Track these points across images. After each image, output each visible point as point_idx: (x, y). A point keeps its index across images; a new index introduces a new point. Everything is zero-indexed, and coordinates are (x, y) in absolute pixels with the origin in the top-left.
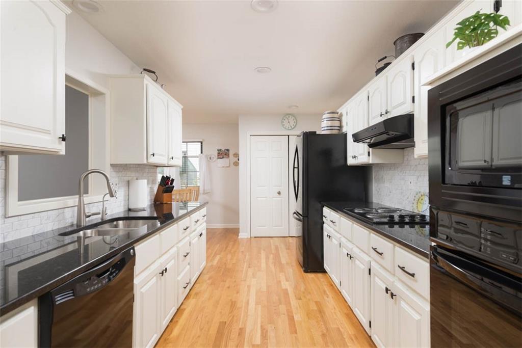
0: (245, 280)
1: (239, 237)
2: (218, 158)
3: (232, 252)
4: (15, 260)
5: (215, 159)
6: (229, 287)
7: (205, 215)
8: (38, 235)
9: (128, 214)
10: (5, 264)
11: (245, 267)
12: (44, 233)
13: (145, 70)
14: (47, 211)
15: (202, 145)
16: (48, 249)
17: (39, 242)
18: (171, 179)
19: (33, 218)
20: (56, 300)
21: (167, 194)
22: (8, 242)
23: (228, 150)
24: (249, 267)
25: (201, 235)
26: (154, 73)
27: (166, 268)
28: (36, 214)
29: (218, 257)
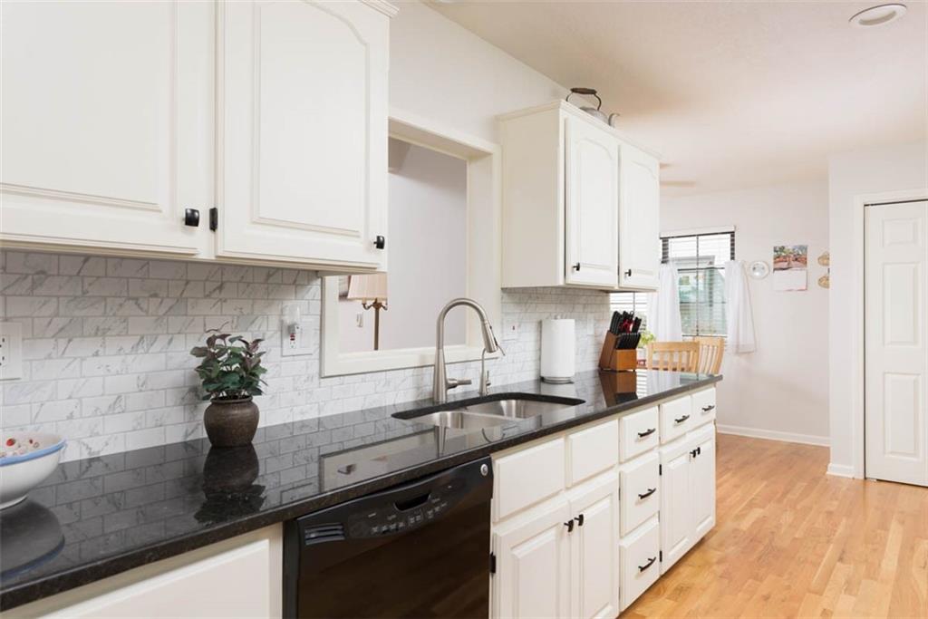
0: (819, 593)
1: (828, 473)
2: (775, 269)
3: (799, 507)
4: (335, 448)
5: (767, 272)
6: (766, 598)
7: (710, 408)
8: (370, 411)
9: (539, 388)
10: (321, 453)
11: (828, 554)
12: (380, 408)
13: (574, 90)
14: (386, 371)
15: (733, 240)
16: (387, 438)
17: (372, 424)
18: (634, 319)
19: (364, 381)
20: (307, 537)
21: (624, 351)
22: (326, 417)
23: (804, 248)
24: (841, 559)
25: (696, 452)
26: (593, 92)
27: (581, 517)
28: (368, 375)
29: (757, 513)
